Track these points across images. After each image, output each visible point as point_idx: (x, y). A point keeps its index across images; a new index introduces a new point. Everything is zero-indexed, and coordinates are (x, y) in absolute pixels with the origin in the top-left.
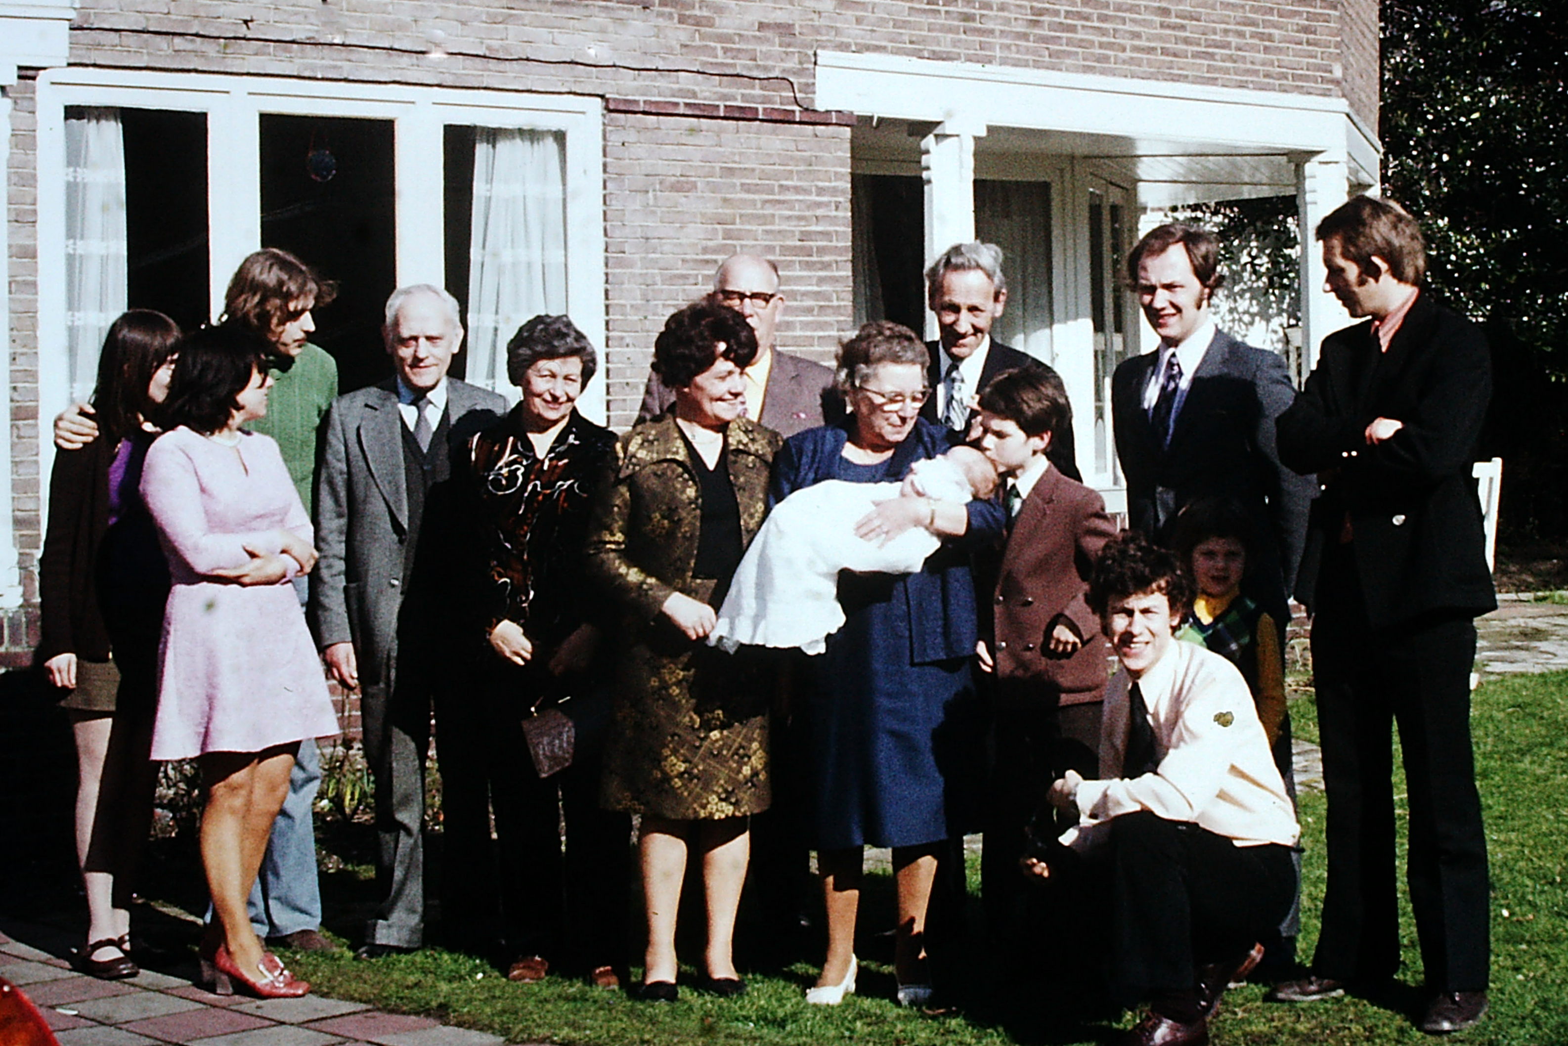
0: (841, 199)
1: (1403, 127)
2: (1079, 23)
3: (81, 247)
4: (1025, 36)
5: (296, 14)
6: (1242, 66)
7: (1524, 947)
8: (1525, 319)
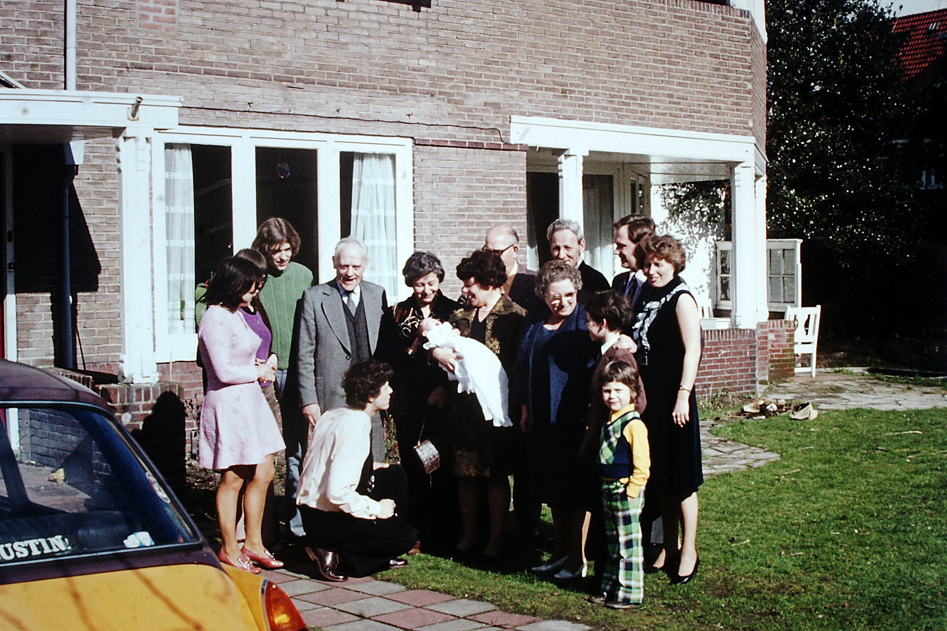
0: (522, 186)
1: (774, 146)
2: (631, 101)
3: (172, 210)
4: (607, 108)
5: (273, 99)
6: (706, 122)
7: (868, 548)
8: (831, 237)
